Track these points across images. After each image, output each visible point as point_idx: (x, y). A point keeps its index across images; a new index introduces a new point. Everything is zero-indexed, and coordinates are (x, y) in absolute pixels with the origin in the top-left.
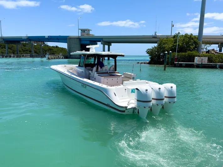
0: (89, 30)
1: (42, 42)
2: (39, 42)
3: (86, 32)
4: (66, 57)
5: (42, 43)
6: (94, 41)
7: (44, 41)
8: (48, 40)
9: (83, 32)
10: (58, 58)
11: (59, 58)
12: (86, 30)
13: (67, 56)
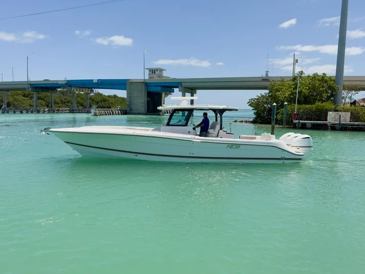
0: (161, 70)
1: (89, 88)
2: (84, 89)
3: (157, 72)
4: (125, 113)
5: (90, 90)
6: (169, 87)
7: (91, 88)
8: (97, 86)
9: (152, 73)
10: (111, 114)
11: (113, 114)
12: (157, 71)
13: (126, 110)
